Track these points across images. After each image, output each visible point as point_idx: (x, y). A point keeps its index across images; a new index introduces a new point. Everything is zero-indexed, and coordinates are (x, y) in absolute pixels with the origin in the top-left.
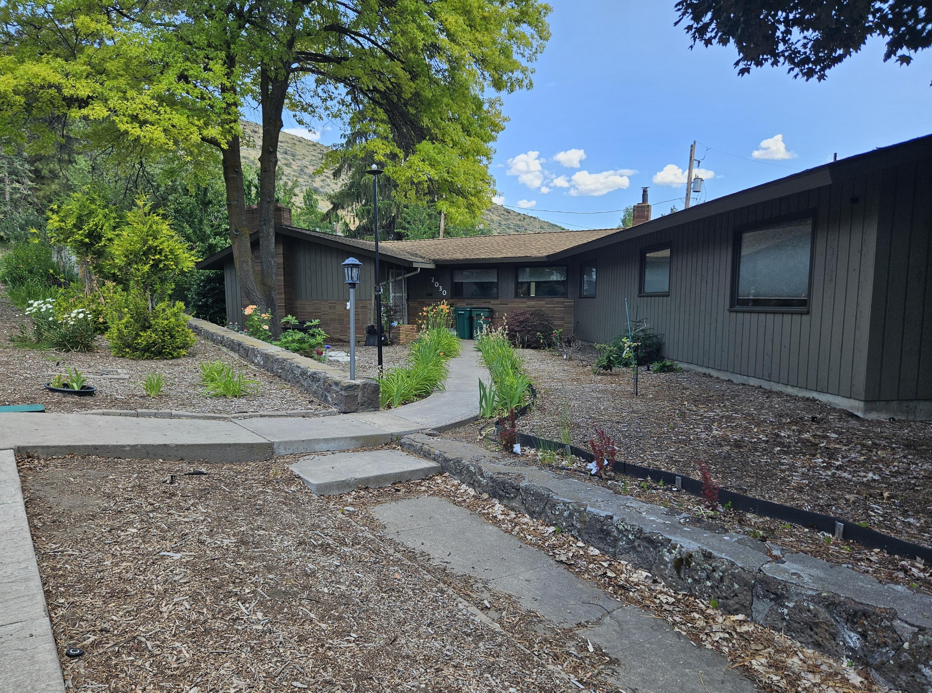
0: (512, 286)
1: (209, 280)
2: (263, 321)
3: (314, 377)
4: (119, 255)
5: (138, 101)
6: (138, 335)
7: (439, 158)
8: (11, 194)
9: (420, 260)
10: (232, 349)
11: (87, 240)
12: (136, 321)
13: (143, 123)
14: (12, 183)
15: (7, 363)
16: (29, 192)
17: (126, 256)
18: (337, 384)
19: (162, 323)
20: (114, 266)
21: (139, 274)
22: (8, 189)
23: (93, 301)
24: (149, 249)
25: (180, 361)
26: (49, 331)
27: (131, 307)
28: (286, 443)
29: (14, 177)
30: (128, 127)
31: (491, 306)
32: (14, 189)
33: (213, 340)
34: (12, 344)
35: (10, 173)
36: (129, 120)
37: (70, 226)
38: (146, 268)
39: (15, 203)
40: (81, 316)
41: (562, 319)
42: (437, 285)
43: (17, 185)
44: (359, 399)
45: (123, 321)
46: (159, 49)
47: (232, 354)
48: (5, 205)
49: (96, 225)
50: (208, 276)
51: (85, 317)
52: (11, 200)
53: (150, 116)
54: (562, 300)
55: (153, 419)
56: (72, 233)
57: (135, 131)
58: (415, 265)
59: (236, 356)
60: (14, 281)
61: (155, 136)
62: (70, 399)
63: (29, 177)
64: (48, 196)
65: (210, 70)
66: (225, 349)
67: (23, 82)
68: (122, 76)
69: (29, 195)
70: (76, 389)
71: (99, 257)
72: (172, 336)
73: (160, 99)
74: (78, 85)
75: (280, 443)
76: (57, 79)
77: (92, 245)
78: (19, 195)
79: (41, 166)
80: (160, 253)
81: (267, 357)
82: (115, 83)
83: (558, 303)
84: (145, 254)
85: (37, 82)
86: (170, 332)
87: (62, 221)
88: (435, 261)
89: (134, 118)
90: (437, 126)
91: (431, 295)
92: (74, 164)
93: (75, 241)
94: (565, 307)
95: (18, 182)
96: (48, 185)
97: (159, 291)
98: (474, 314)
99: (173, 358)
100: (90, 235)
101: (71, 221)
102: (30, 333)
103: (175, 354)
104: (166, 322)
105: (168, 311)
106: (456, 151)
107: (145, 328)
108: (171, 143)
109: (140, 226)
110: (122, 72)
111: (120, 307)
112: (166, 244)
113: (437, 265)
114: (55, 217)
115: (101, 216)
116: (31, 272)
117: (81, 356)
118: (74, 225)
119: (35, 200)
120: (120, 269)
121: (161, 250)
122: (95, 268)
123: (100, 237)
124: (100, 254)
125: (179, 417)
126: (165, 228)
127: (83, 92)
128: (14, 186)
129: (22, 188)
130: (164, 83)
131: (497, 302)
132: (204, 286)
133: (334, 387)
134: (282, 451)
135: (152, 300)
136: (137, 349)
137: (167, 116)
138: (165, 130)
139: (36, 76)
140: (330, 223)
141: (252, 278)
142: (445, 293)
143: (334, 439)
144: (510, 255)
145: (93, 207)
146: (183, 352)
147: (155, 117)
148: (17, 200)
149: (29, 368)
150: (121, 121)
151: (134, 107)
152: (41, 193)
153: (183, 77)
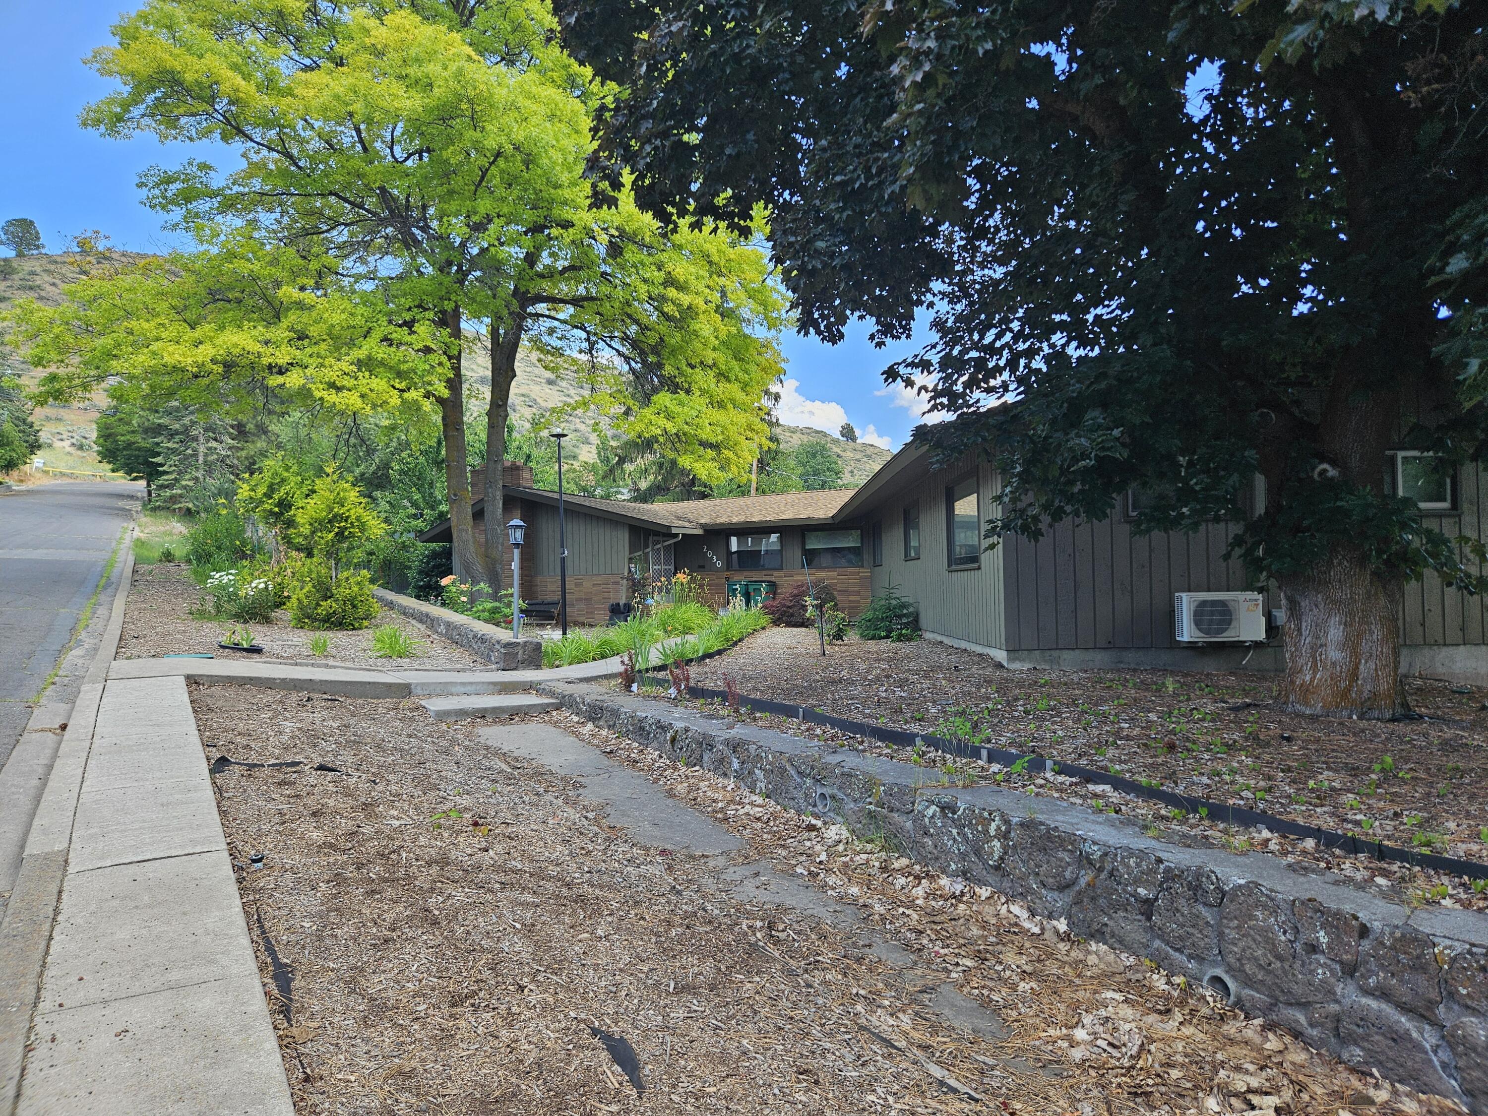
0: (798, 553)
1: (434, 555)
2: (462, 593)
3: (483, 640)
4: (304, 524)
5: (335, 368)
6: (318, 605)
7: (677, 409)
8: (206, 455)
9: (686, 524)
10: (421, 621)
11: (277, 509)
12: (318, 591)
13: (339, 389)
14: (208, 441)
15: (184, 631)
16: (229, 453)
17: (311, 524)
18: (498, 642)
19: (343, 592)
20: (299, 535)
21: (323, 542)
22: (202, 449)
23: (279, 573)
24: (335, 516)
25: (360, 632)
26: (229, 602)
27: (314, 576)
28: (423, 684)
29: (211, 434)
30: (324, 394)
31: (773, 580)
32: (209, 449)
33: (405, 614)
34: (191, 617)
35: (206, 430)
36: (326, 386)
37: (259, 495)
38: (331, 536)
39: (209, 469)
40: (262, 586)
41: (858, 593)
42: (710, 554)
43: (214, 444)
44: (520, 657)
45: (305, 591)
46: (362, 315)
47: (419, 625)
48: (197, 469)
49: (287, 493)
50: (434, 551)
51: (266, 588)
52: (205, 462)
53: (347, 382)
54: (856, 570)
55: (310, 668)
56: (261, 502)
57: (332, 397)
58: (674, 531)
59: (422, 627)
60: (199, 559)
61: (351, 401)
62: (238, 654)
63: (230, 434)
64: (252, 457)
65: (415, 332)
66: (414, 622)
67: (221, 352)
68: (324, 340)
69: (228, 456)
70: (245, 646)
71: (288, 527)
72: (354, 606)
73: (359, 364)
74: (278, 353)
75: (417, 684)
76: (256, 347)
77: (282, 514)
78: (215, 456)
79: (245, 420)
80: (346, 521)
81: (448, 625)
82: (315, 349)
83: (852, 574)
84: (330, 521)
85: (236, 351)
86: (352, 602)
87: (252, 490)
88: (703, 526)
89: (332, 385)
90: (681, 374)
91: (703, 567)
92: (286, 417)
93: (264, 510)
94: (861, 578)
95: (215, 440)
96: (253, 442)
97: (344, 560)
98: (751, 590)
99: (354, 629)
100: (280, 504)
101: (262, 490)
102: (210, 607)
103: (357, 625)
104: (347, 591)
105: (351, 580)
106: (706, 400)
107: (326, 598)
108: (368, 408)
109: (327, 494)
110: (324, 337)
111: (302, 576)
112: (352, 512)
113: (705, 530)
114: (245, 486)
115: (292, 484)
116: (219, 548)
117: (259, 628)
118: (265, 494)
119: (236, 462)
120: (306, 538)
121: (348, 517)
122: (283, 538)
123: (290, 506)
124: (290, 523)
125: (335, 667)
126: (353, 495)
127: (282, 359)
128: (210, 445)
129: (220, 447)
130: (364, 348)
131: (781, 573)
132: (428, 563)
133: (497, 647)
134: (419, 691)
135: (336, 569)
136: (316, 620)
137: (365, 381)
138: (362, 396)
139: (236, 345)
140: (614, 481)
141: (472, 549)
142: (719, 564)
143: (471, 683)
144: (792, 517)
145: (286, 474)
146: (366, 623)
147: (353, 382)
148: (213, 463)
149: (206, 636)
150: (318, 389)
151: (331, 375)
152: (243, 453)
153: (387, 340)
